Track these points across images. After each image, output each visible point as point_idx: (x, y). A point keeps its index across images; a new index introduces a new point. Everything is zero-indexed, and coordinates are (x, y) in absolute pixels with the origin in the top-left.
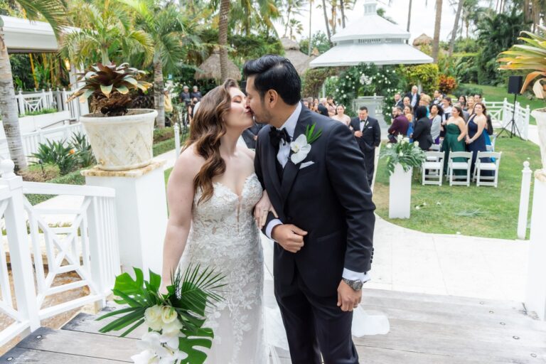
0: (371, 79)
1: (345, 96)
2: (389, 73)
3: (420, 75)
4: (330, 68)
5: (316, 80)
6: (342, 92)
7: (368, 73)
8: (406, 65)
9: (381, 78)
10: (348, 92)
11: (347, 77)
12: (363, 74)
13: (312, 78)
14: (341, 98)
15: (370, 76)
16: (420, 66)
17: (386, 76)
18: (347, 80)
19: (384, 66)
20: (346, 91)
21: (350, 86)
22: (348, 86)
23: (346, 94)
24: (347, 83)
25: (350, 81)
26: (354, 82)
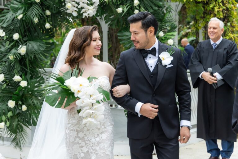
1: (22, 50)
6: (16, 36)
9: (124, 1)
10: (32, 39)
20: (25, 36)
21: (36, 20)
22: (32, 22)
23: (25, 43)
24: (27, 11)
25: (37, 7)
26: (48, 8)
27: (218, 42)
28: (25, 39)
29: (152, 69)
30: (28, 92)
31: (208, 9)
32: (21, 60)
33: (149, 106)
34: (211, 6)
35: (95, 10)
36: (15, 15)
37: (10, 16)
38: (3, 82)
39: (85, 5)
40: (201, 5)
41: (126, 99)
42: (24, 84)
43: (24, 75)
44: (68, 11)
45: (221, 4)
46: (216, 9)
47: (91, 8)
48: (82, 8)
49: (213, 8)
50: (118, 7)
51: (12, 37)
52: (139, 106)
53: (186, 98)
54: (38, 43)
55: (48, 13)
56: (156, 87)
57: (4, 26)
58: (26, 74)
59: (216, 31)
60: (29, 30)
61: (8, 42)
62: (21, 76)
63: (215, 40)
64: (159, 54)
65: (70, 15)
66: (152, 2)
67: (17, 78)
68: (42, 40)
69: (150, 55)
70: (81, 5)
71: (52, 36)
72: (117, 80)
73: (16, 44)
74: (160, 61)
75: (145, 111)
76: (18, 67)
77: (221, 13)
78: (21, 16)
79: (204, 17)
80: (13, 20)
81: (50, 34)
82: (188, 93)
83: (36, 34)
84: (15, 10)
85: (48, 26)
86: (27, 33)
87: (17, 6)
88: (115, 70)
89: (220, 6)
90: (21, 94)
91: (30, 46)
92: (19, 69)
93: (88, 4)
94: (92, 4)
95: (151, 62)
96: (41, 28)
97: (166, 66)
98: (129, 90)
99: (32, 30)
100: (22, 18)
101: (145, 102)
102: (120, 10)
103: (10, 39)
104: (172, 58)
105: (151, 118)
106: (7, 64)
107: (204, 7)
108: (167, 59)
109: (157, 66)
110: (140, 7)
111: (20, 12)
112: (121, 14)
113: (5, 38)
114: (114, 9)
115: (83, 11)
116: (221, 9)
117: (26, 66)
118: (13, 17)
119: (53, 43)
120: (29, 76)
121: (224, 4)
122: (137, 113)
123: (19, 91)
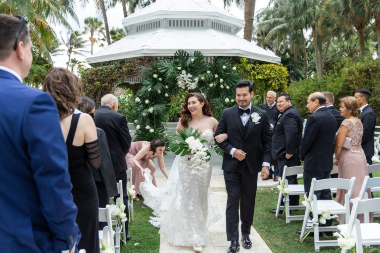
0: (197, 79)
1: (151, 110)
2: (225, 71)
3: (268, 80)
4: (123, 62)
5: (98, 83)
6: (147, 102)
7: (193, 70)
8: (250, 61)
9: (214, 80)
10: (157, 103)
11: (155, 76)
12: (184, 72)
13: (91, 82)
14: (144, 114)
15: (195, 75)
16: (268, 65)
17: (221, 76)
18: (155, 81)
19: (217, 59)
20: (153, 101)
21: (159, 92)
22: (157, 92)
23: (152, 105)
24: (154, 86)
25: (160, 83)
26: (167, 84)
27: (273, 105)
28: (153, 103)
29: (244, 124)
30: (154, 136)
31: (268, 84)
32: (150, 115)
33: (240, 152)
34: (270, 82)
35: (196, 85)
36: (146, 89)
37: (143, 89)
38: (139, 129)
39: (189, 83)
40: (263, 81)
41: (224, 144)
42: (152, 131)
43: (152, 125)
44: (179, 86)
45: (277, 81)
46: (273, 84)
47: (193, 84)
48: (188, 84)
49: (271, 83)
50: (210, 83)
51: (144, 102)
52: (233, 151)
53: (268, 147)
54: (160, 106)
55: (167, 87)
56: (246, 138)
57: (140, 95)
58: (153, 125)
59: (271, 99)
60: (155, 98)
61: (142, 105)
62: (150, 126)
63: (271, 105)
64: (251, 114)
65: (181, 88)
66: (232, 80)
67: (148, 127)
68: (163, 104)
69: (245, 114)
70: (187, 82)
71: (169, 101)
72: (219, 129)
73: (147, 106)
74: (251, 118)
75: (237, 154)
76: (148, 120)
77: (277, 86)
78: (150, 89)
79: (266, 89)
80: (146, 91)
81: (168, 100)
82: (270, 143)
83: (159, 100)
84: (147, 85)
85: (167, 95)
86: (154, 100)
87: (147, 83)
88: (218, 122)
89: (276, 81)
90: (150, 137)
91: (155, 108)
92: (149, 122)
93: (191, 82)
94: (194, 82)
95: (245, 119)
96: (163, 97)
97: (255, 123)
98: (227, 137)
99: (157, 98)
100: (151, 91)
101: (238, 148)
102: (211, 85)
103: (144, 103)
104: (260, 118)
105: (240, 160)
106: (142, 118)
107: (265, 83)
108: (256, 118)
109: (248, 122)
110: (224, 83)
111: (149, 86)
112: (212, 87)
113: (140, 103)
114: (207, 84)
115: (188, 86)
116: (277, 84)
117: (153, 120)
118: (145, 90)
119: (170, 106)
120: (155, 126)
121: (278, 81)
122: (231, 155)
123: (149, 135)
